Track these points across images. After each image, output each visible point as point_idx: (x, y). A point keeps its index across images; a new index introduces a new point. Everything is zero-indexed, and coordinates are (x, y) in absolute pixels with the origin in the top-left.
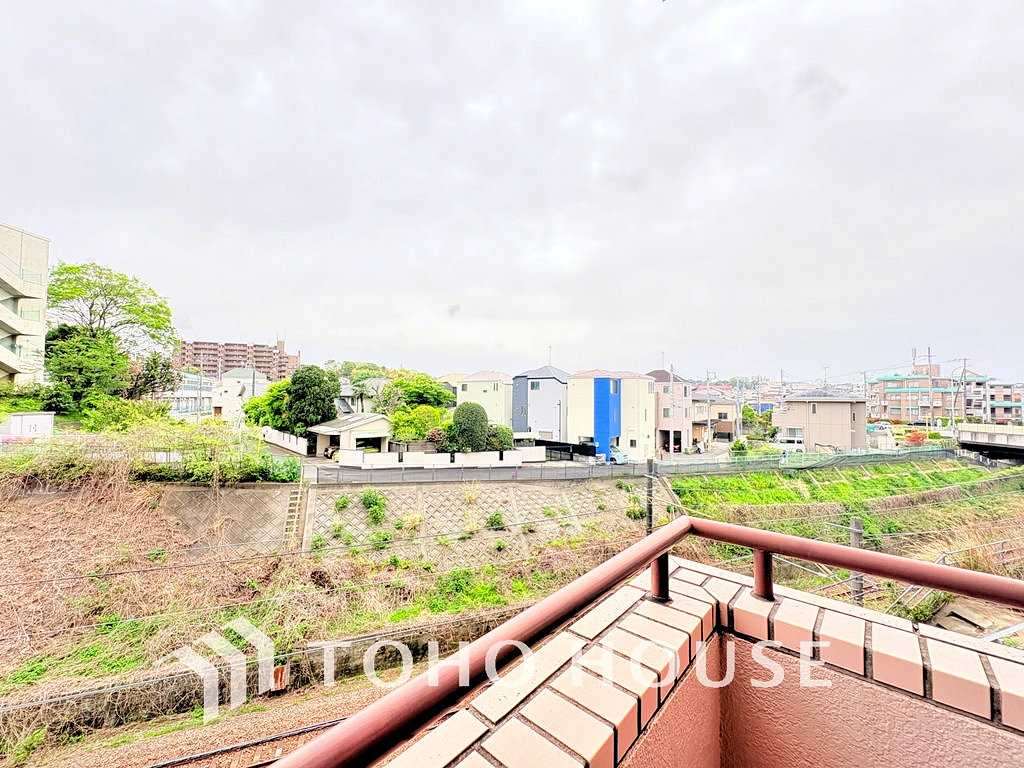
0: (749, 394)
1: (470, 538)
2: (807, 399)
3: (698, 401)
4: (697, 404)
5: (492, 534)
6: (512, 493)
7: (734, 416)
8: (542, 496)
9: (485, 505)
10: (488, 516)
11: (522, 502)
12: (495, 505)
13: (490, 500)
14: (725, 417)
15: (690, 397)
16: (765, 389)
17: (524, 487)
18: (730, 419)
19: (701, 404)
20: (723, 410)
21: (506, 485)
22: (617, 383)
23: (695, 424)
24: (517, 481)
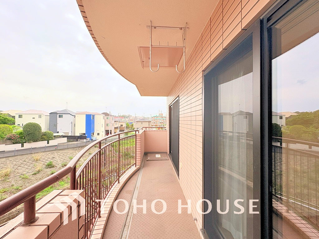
0: (127, 119)
1: (38, 173)
2: (140, 121)
3: (116, 121)
4: (115, 122)
5: (49, 170)
6: (56, 154)
7: (124, 125)
8: (69, 154)
9: (44, 160)
10: (46, 164)
11: (61, 157)
12: (49, 159)
13: (46, 158)
14: (122, 126)
15: (114, 121)
16: (131, 118)
17: (61, 151)
18: (124, 126)
19: (116, 122)
20: (122, 124)
21: (53, 152)
22: (93, 116)
23: (115, 128)
24: (57, 150)
